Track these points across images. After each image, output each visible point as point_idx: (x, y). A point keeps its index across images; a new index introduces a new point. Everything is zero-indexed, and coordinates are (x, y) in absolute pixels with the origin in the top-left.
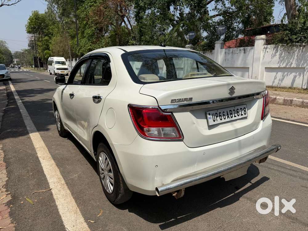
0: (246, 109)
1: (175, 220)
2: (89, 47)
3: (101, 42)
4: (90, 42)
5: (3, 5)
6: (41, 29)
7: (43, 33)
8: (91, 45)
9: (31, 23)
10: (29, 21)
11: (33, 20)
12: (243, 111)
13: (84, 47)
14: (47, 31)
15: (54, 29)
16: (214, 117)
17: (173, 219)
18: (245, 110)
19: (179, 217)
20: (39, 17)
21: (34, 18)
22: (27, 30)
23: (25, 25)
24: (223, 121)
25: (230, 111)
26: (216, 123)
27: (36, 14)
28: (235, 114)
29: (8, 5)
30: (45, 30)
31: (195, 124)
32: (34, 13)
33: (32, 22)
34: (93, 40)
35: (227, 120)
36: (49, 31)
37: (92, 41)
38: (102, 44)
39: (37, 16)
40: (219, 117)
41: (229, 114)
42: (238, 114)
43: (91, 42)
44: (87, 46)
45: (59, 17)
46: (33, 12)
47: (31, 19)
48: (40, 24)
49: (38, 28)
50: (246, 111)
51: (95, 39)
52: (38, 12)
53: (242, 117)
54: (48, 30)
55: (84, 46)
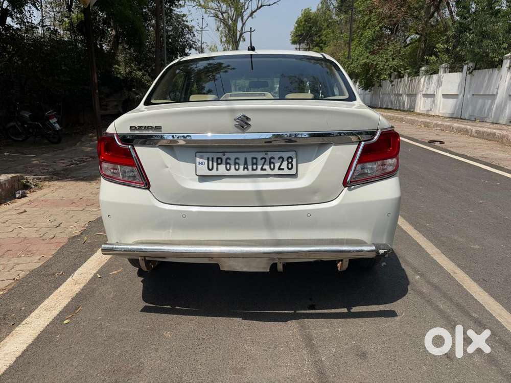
0: (294, 160)
1: (170, 308)
2: (363, 61)
3: (387, 50)
4: (368, 51)
5: (263, 6)
6: (310, 36)
7: (312, 41)
8: (367, 57)
9: (298, 29)
10: (296, 25)
11: (301, 22)
12: (285, 163)
13: (356, 62)
14: (318, 39)
15: (329, 34)
16: (210, 163)
17: (169, 307)
18: (290, 161)
19: (178, 308)
20: (310, 18)
21: (303, 20)
22: (292, 40)
23: (291, 32)
24: (233, 172)
25: (253, 158)
26: (214, 172)
27: (307, 14)
28: (263, 165)
29: (269, 5)
30: (315, 38)
31: (167, 167)
32: (304, 13)
33: (299, 26)
34: (374, 47)
35: (241, 172)
36: (321, 37)
37: (372, 50)
38: (387, 54)
39: (307, 16)
40: (224, 166)
41: (249, 162)
42: (272, 166)
43: (370, 52)
44: (361, 59)
45: (337, 15)
46: (303, 11)
47: (299, 22)
48: (310, 27)
49: (307, 34)
50: (294, 163)
51: (377, 46)
52: (311, 10)
53: (281, 172)
54: (319, 36)
55: (358, 59)
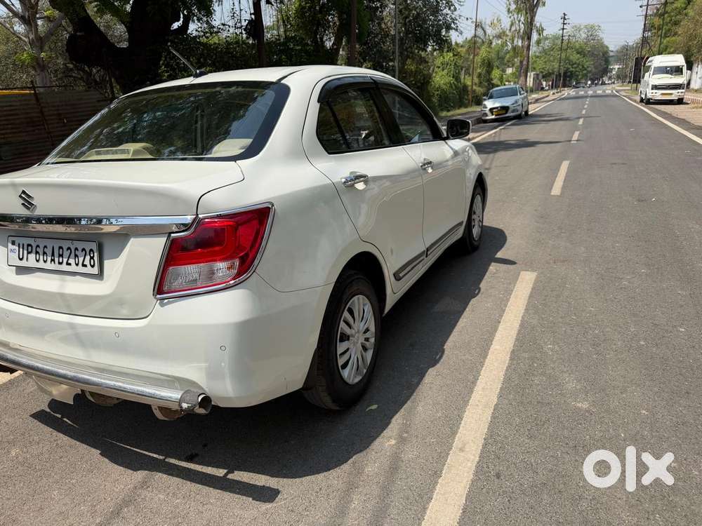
0: (96, 255)
1: (58, 419)
12: (88, 258)
16: (21, 250)
18: (92, 255)
24: (41, 265)
25: (60, 248)
26: (24, 263)
28: (69, 258)
35: (49, 265)
40: (34, 255)
42: (77, 260)
50: (95, 259)
53: (84, 270)
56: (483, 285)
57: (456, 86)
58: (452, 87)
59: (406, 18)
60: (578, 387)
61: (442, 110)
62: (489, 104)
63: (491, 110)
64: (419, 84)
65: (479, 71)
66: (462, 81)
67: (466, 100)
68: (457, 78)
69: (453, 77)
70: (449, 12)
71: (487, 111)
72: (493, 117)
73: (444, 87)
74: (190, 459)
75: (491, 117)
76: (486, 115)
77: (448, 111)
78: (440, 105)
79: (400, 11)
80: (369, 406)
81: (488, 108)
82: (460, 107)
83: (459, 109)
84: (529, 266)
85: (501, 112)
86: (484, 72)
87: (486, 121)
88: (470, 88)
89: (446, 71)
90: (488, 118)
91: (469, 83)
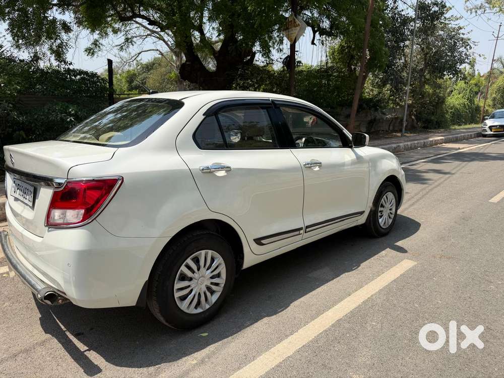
56: (363, 265)
57: (468, 106)
58: (465, 107)
59: (427, 54)
60: (367, 362)
61: (454, 124)
62: (489, 122)
63: (491, 128)
64: (434, 103)
65: (494, 95)
66: (476, 102)
67: (479, 118)
68: (471, 101)
69: (467, 100)
70: (465, 50)
71: (487, 128)
72: (492, 133)
73: (458, 107)
74: (77, 335)
75: (489, 132)
76: (486, 131)
77: (460, 125)
78: (452, 121)
79: (423, 49)
80: (202, 333)
81: (488, 126)
82: (471, 123)
83: (469, 124)
84: (414, 257)
85: (499, 130)
86: (499, 96)
87: (485, 136)
88: (482, 109)
89: (461, 95)
90: (486, 133)
91: (481, 104)
